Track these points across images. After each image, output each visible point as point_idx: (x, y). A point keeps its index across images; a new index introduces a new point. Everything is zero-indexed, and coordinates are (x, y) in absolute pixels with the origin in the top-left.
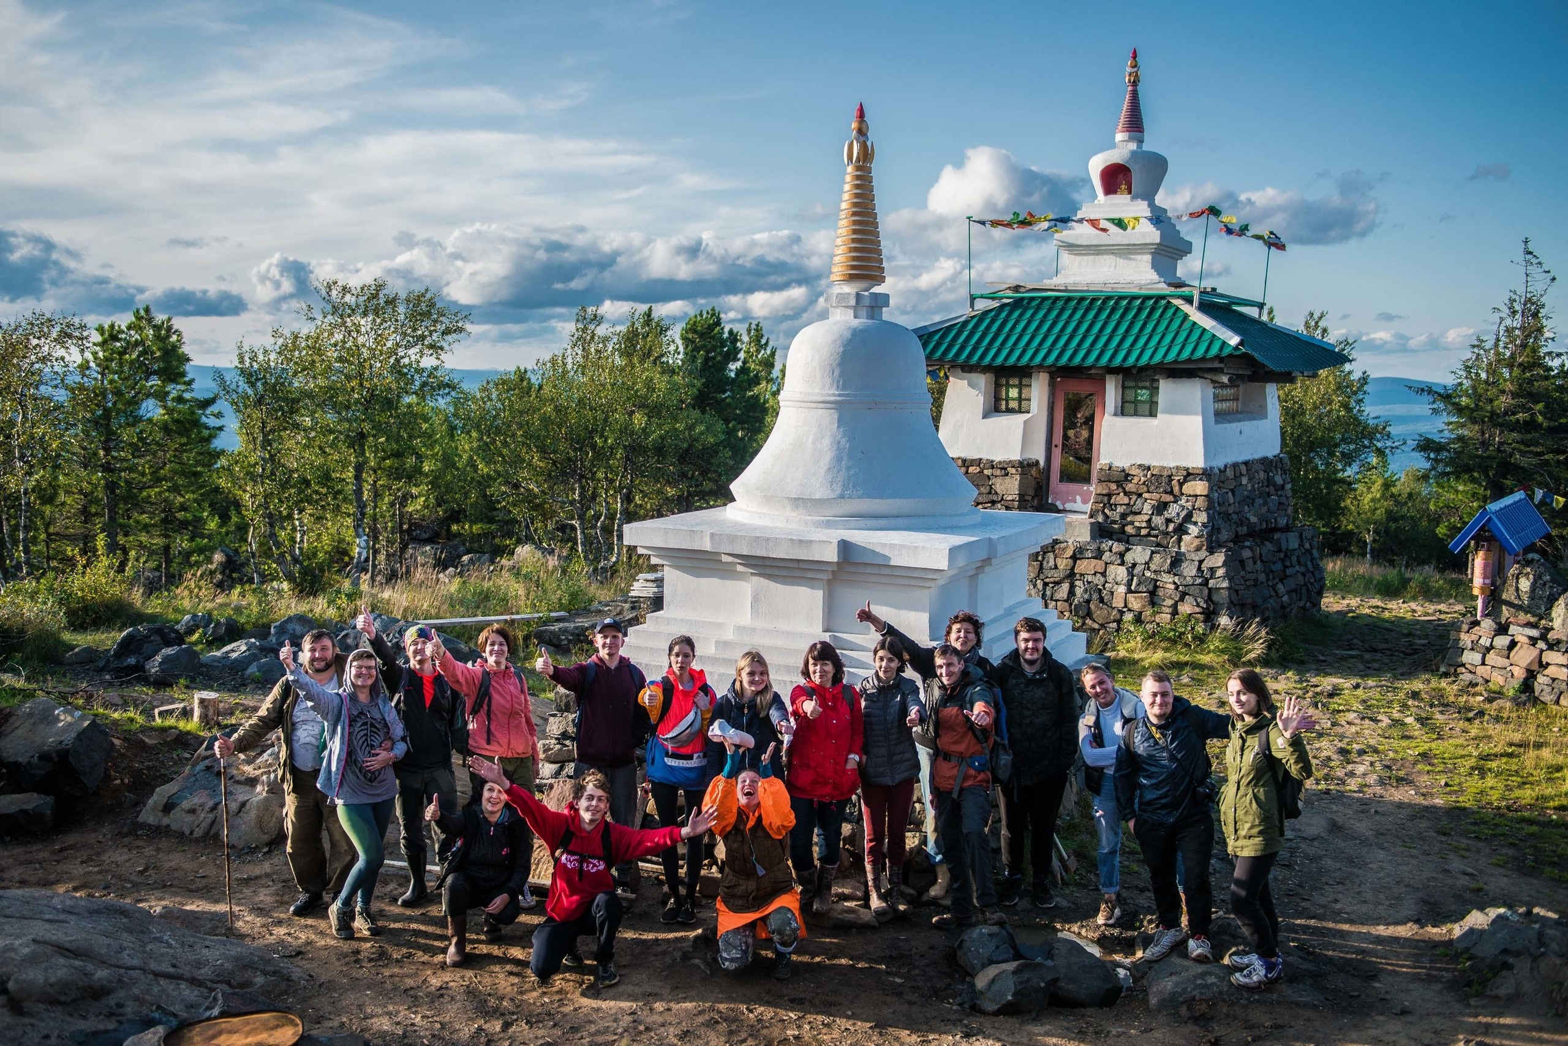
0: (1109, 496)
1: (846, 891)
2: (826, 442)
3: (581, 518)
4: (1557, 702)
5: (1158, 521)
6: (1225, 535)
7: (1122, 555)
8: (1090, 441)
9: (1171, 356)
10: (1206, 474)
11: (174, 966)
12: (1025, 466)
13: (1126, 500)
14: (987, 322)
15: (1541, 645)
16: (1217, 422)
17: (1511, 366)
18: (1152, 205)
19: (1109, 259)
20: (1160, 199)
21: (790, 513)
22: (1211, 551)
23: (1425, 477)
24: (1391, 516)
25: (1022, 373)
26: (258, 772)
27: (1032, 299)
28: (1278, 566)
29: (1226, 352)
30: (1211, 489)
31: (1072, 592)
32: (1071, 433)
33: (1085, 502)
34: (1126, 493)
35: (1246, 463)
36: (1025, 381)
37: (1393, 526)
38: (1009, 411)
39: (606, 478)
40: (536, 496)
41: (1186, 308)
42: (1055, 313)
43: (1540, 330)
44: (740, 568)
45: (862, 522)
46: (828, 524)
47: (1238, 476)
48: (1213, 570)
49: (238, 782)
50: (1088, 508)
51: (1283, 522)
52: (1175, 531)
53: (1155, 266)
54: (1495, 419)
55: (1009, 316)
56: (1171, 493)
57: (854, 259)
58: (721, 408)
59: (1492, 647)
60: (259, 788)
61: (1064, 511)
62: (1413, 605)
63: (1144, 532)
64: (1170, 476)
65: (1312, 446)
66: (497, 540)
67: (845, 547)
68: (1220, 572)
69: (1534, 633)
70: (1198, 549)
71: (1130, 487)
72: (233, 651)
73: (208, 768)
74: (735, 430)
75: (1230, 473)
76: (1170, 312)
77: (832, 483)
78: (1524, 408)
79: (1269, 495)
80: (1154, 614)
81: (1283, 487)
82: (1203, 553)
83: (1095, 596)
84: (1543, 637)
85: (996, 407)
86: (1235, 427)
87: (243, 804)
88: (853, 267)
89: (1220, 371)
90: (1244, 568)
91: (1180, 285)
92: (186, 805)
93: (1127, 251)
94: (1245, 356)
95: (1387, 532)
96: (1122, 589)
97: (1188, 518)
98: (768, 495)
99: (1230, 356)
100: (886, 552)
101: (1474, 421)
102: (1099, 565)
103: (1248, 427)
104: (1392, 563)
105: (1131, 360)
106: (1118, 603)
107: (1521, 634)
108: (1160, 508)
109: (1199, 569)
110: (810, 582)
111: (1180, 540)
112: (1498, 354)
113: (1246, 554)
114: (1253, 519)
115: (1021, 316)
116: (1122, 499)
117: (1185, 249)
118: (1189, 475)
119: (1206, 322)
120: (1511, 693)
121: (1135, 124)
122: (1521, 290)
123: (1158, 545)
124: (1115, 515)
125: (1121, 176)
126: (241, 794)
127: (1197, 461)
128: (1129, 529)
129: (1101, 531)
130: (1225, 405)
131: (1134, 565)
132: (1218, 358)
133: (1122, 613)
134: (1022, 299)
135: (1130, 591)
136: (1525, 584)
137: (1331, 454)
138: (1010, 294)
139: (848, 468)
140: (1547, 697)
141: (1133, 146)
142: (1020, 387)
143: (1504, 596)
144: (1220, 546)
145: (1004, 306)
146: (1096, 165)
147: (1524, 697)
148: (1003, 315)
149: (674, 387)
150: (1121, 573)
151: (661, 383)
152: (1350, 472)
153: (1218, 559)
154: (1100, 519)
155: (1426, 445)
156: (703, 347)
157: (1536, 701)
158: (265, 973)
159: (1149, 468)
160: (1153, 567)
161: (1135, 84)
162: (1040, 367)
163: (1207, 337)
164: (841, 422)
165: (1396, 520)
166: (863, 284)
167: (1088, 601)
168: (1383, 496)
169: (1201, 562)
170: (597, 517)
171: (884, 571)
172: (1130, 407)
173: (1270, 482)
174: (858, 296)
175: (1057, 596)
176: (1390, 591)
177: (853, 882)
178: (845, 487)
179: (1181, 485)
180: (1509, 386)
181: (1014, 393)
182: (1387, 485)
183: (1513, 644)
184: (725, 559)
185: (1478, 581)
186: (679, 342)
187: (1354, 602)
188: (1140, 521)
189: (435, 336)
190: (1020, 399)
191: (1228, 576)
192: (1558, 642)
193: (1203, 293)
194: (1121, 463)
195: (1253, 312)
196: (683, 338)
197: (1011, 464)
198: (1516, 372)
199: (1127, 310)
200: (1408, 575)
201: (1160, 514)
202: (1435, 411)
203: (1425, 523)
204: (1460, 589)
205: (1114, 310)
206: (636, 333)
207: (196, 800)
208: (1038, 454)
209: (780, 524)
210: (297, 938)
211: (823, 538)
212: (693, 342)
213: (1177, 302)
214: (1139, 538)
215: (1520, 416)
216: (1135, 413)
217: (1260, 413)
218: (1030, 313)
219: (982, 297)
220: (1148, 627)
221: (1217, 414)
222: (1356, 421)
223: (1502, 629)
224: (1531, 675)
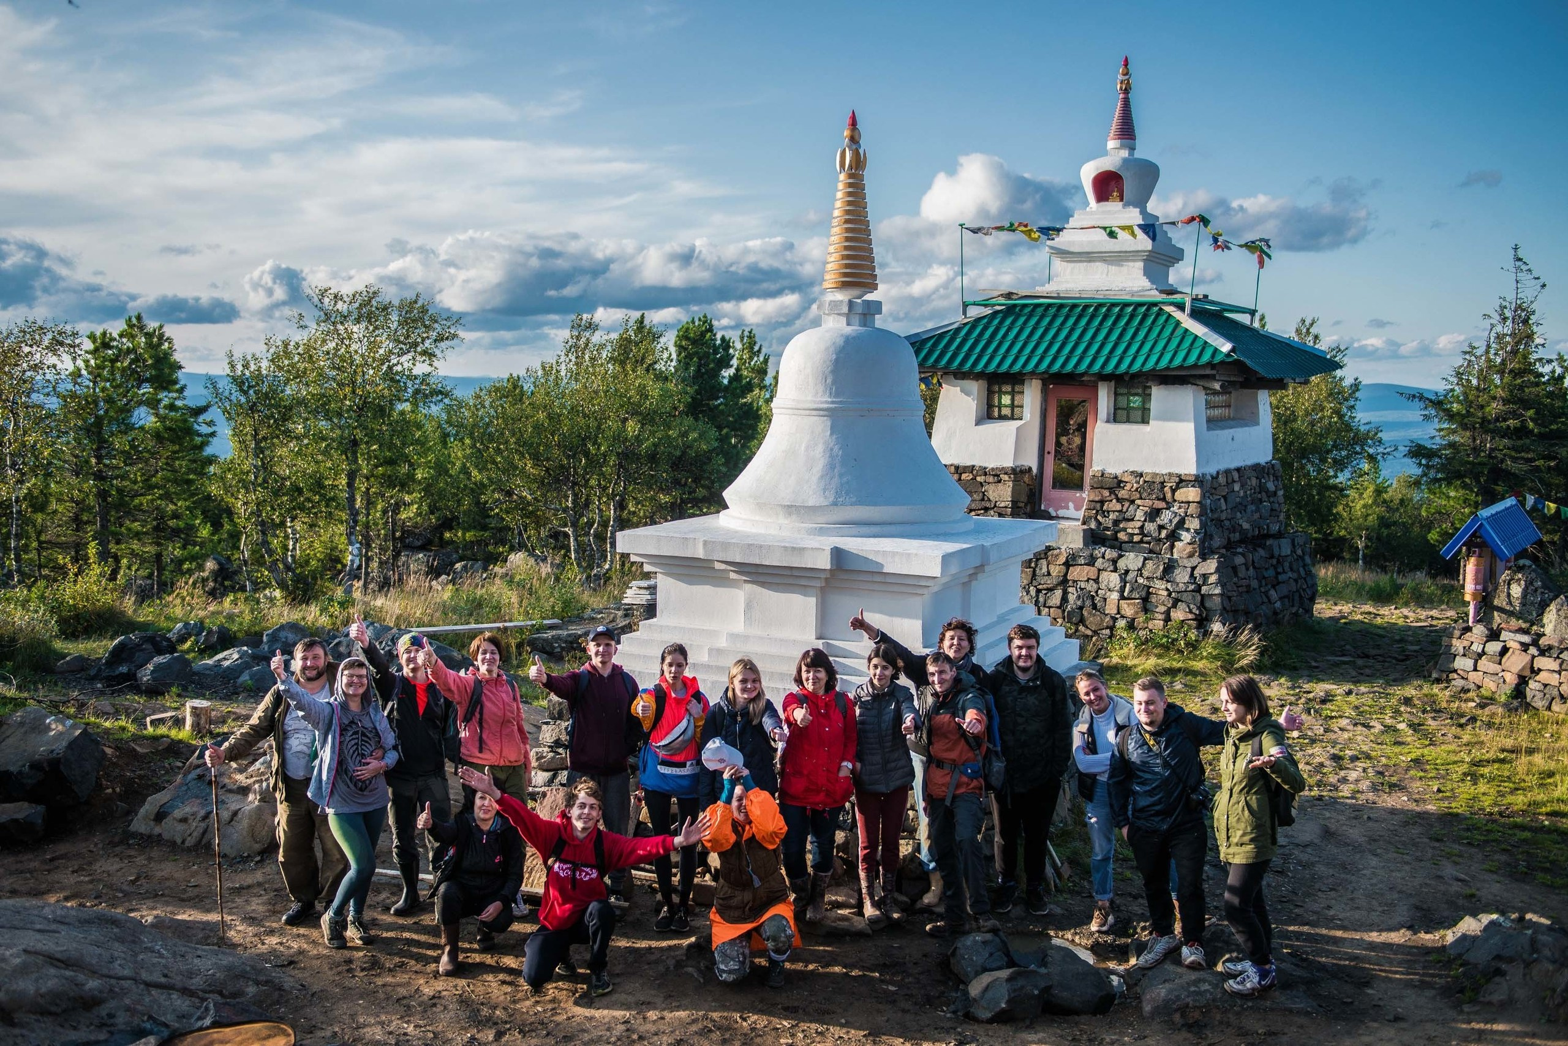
0: (1102, 502)
1: (840, 899)
2: (820, 449)
3: (574, 525)
4: (1549, 708)
5: (1151, 527)
6: (1217, 542)
7: (1114, 562)
8: (1082, 448)
9: (1163, 363)
10: (1198, 481)
11: (165, 976)
12: (1018, 473)
13: (1118, 507)
14: (979, 328)
15: (1533, 650)
16: (1209, 429)
17: (1502, 372)
18: (1144, 212)
19: (1100, 266)
20: (1152, 205)
21: (783, 521)
22: (1204, 557)
23: (1417, 483)
24: (1383, 522)
25: (1015, 380)
26: (250, 781)
27: (1025, 306)
28: (1271, 573)
29: (1218, 359)
30: (1203, 496)
31: (1064, 599)
32: (1064, 440)
33: (1077, 508)
34: (1118, 500)
35: (1238, 470)
36: (1017, 388)
37: (1385, 532)
38: (1002, 418)
39: (599, 485)
40: (529, 503)
41: (1178, 315)
42: (1047, 320)
43: (1530, 337)
44: (733, 576)
45: (855, 529)
46: (821, 532)
47: (1230, 483)
48: (1205, 577)
49: (230, 791)
50: (1081, 514)
51: (1275, 528)
52: (1167, 537)
53: (1147, 273)
54: (1486, 426)
55: (1001, 322)
56: (1164, 499)
57: (847, 266)
58: (713, 416)
59: (1484, 653)
60: (251, 797)
61: (1057, 518)
62: (1405, 611)
63: (1136, 539)
64: (1162, 483)
65: (1303, 453)
66: (490, 548)
67: (838, 554)
68: (1213, 579)
69: (1526, 639)
70: (1191, 555)
71: (1122, 494)
72: (225, 659)
73: (200, 777)
74: (728, 437)
75: (1222, 480)
76: (1162, 319)
77: (824, 490)
78: (1515, 415)
79: (1261, 501)
80: (1147, 620)
81: (1275, 493)
82: (1196, 560)
83: (1088, 603)
84: (1535, 643)
85: (989, 413)
86: (1225, 434)
87: (235, 813)
88: (846, 275)
89: (1212, 378)
90: (1236, 575)
91: (1172, 292)
92: (178, 813)
93: (1118, 258)
94: (1238, 363)
95: (1379, 538)
96: (1115, 596)
97: (1181, 524)
98: (761, 502)
99: (1222, 363)
100: (879, 560)
101: (1465, 427)
102: (1092, 572)
103: (1240, 433)
104: (1384, 569)
105: (1123, 367)
106: (1111, 609)
107: (1512, 639)
108: (1153, 515)
109: (1192, 575)
110: (803, 590)
111: (1172, 547)
112: (1489, 360)
113: (1239, 560)
114: (1246, 526)
115: (1013, 323)
116: (1115, 506)
117: (1176, 256)
118: (1181, 482)
119: (1198, 329)
120: (1503, 699)
121: (1127, 131)
122: (1511, 296)
123: (1151, 551)
124: (1108, 522)
125: (1113, 183)
126: (233, 803)
127: (1189, 467)
128: (1122, 536)
129: (1094, 538)
130: (1217, 412)
131: (1127, 572)
132: (1210, 365)
133: (1114, 619)
134: (1015, 306)
135: (1122, 598)
136: (1516, 590)
137: (1323, 460)
138: (1002, 301)
139: (841, 476)
140: (1539, 703)
141: (1125, 153)
142: (1013, 394)
143: (1496, 602)
144: (1213, 552)
145: (996, 313)
146: (1088, 172)
147: (1515, 703)
148: (996, 322)
149: (665, 395)
150: (1114, 579)
151: (654, 390)
152: (1342, 478)
153: (1211, 566)
154: (1093, 525)
155: (1418, 452)
156: (696, 353)
157: (1527, 706)
158: (257, 983)
159: (1141, 475)
160: (1146, 573)
161: (1126, 91)
162: (1033, 374)
163: (1199, 343)
164: (833, 429)
165: (1388, 526)
166: (855, 292)
167: (1081, 608)
168: (1375, 502)
169: (1193, 568)
170: (590, 524)
171: (878, 578)
172: (1122, 414)
173: (1262, 488)
174: (851, 304)
175: (1050, 603)
176: (1382, 597)
177: (845, 890)
178: (838, 494)
179: (1174, 491)
180: (1500, 393)
181: (1006, 400)
182: (1379, 491)
183: (1505, 650)
184: (718, 566)
185: (1470, 587)
186: (672, 349)
187: (1346, 608)
188: (1133, 527)
189: (427, 343)
190: (1013, 406)
191: (1220, 582)
192: (1550, 648)
193: (1195, 299)
194: (1113, 469)
195: (1244, 319)
196: (676, 345)
197: (1005, 471)
198: (1507, 378)
199: (1119, 317)
200: (1400, 581)
201: (1152, 520)
202: (1427, 418)
203: (1416, 529)
204: (1452, 595)
205: (1106, 317)
206: (629, 340)
207: (188, 809)
208: (1031, 461)
209: (773, 531)
210: (289, 948)
211: (816, 545)
212: (686, 349)
213: (1169, 309)
214: (1131, 545)
215: (1511, 422)
216: (1128, 421)
217: (1252, 419)
218: (1022, 320)
219: (974, 304)
220: (1141, 633)
221: (1210, 420)
222: (1348, 427)
223: (1494, 635)
224: (1523, 681)
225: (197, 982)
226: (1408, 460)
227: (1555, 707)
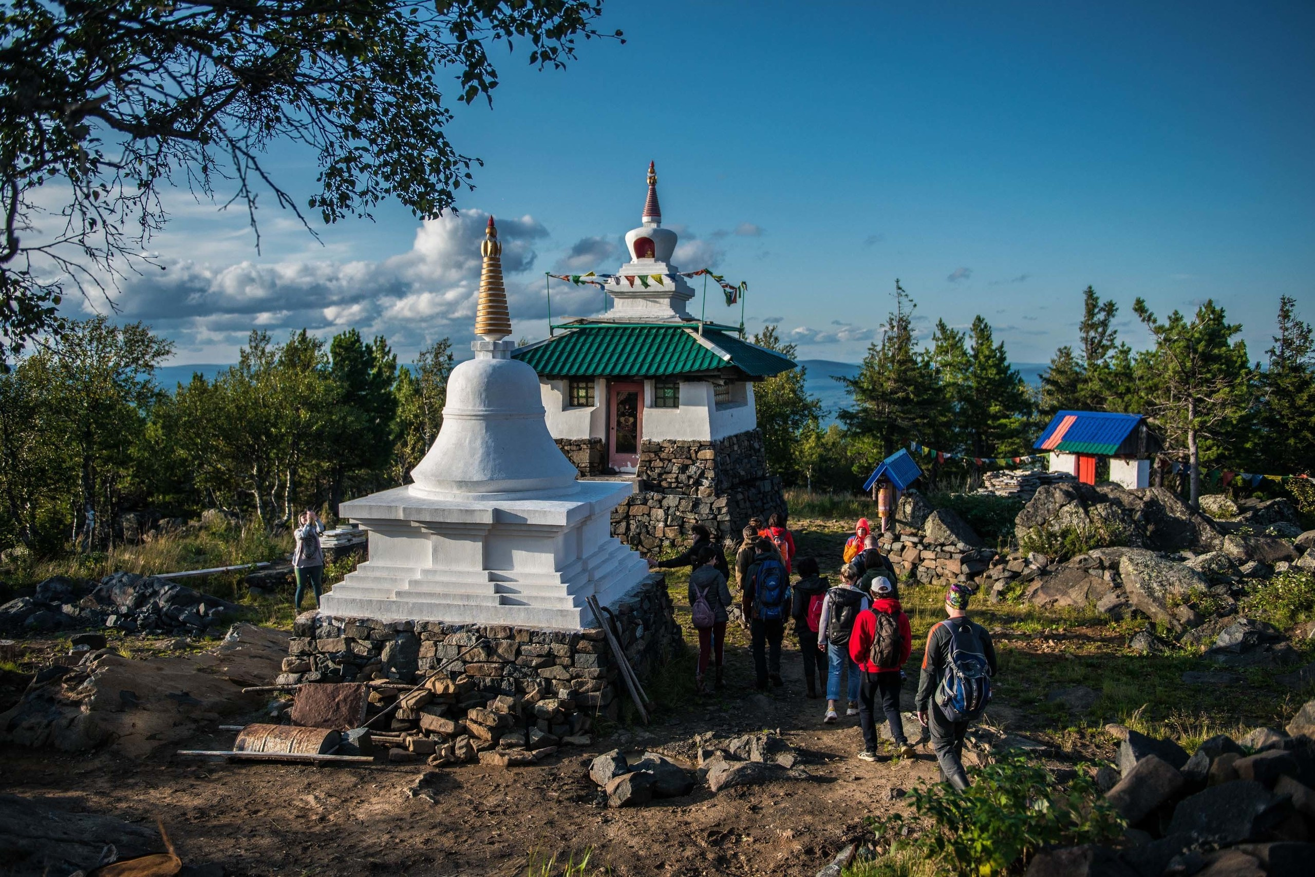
0: (650, 461)
1: (514, 741)
2: (479, 442)
3: (259, 488)
4: (930, 583)
5: (683, 477)
6: (725, 485)
7: (660, 501)
8: (635, 424)
9: (687, 368)
10: (712, 445)
11: (65, 833)
12: (592, 443)
13: (661, 464)
14: (563, 344)
15: (920, 547)
16: (717, 410)
17: (893, 362)
18: (668, 265)
19: (641, 302)
20: (673, 261)
21: (456, 491)
22: (718, 496)
23: (844, 436)
24: (822, 458)
25: (588, 380)
26: (80, 696)
27: (592, 329)
28: (759, 504)
29: (722, 365)
30: (716, 455)
31: (628, 528)
32: (622, 419)
33: (634, 466)
34: (661, 460)
35: (736, 436)
36: (590, 385)
37: (824, 465)
38: (580, 405)
39: (278, 458)
40: (223, 473)
41: (694, 335)
42: (608, 338)
43: (908, 339)
44: (423, 530)
45: (505, 495)
46: (483, 498)
47: (731, 445)
48: (719, 509)
49: (66, 705)
50: (636, 470)
51: (760, 473)
52: (694, 483)
53: (672, 306)
54: (885, 397)
55: (577, 340)
56: (690, 458)
57: (491, 319)
58: (362, 403)
59: (891, 550)
60: (83, 708)
61: (620, 473)
62: (842, 523)
63: (673, 485)
64: (689, 448)
65: (773, 418)
66: (186, 507)
67: (497, 513)
68: (724, 510)
69: (916, 540)
70: (709, 495)
71: (663, 455)
72: (11, 607)
73: (40, 697)
74: (374, 418)
75: (726, 443)
76: (684, 337)
77: (484, 470)
78: (900, 389)
79: (751, 456)
80: (683, 540)
81: (759, 450)
82: (713, 498)
83: (644, 530)
84: (921, 542)
85: (570, 403)
86: (727, 412)
87: (73, 720)
88: (490, 325)
89: (719, 377)
90: (738, 506)
91: (691, 319)
92: (25, 724)
93: (655, 296)
94: (734, 367)
95: (820, 469)
96: (661, 525)
97: (702, 475)
98: (440, 479)
99: (725, 367)
100: (525, 516)
101: (873, 398)
102: (645, 509)
103: (736, 411)
104: (825, 492)
105: (661, 370)
106: (659, 534)
107: (907, 540)
108: (684, 469)
109: (711, 509)
110: (473, 538)
111: (697, 490)
112: (885, 354)
113: (740, 497)
114: (742, 473)
115: (585, 340)
116: (658, 463)
117: (690, 293)
118: (701, 446)
119: (708, 345)
120: (904, 578)
121: (655, 211)
122: (896, 312)
123: (683, 493)
124: (654, 474)
125: (647, 246)
126: (70, 713)
127: (705, 436)
128: (664, 484)
129: (646, 486)
130: (721, 398)
131: (669, 508)
132: (717, 369)
133: (662, 541)
134: (585, 329)
135: (666, 525)
136: (908, 509)
137: (785, 423)
138: (577, 325)
139: (494, 460)
140: (925, 580)
141: (654, 226)
142: (587, 389)
143: (897, 517)
144: (723, 493)
145: (573, 334)
146: (631, 237)
147: (911, 581)
148: (574, 340)
149: (328, 390)
150: (660, 513)
151: (320, 387)
152: (798, 433)
153: (723, 502)
154: (645, 478)
155: (845, 415)
156: (348, 358)
157: (918, 583)
159: (675, 442)
160: (681, 509)
161: (654, 183)
162: (601, 376)
163: (709, 355)
164: (487, 430)
165: (825, 461)
166: (498, 336)
167: (639, 534)
168: (817, 445)
169: (712, 504)
170: (271, 487)
171: (524, 528)
172: (660, 401)
173: (751, 447)
174: (495, 344)
175: (618, 531)
176: (826, 512)
177: (516, 735)
178: (493, 472)
179: (696, 453)
180: (893, 376)
181: (582, 393)
182: (819, 437)
183: (904, 547)
184: (413, 524)
185: (881, 508)
186: (330, 355)
187: (805, 522)
188: (671, 478)
189: (147, 357)
190: (587, 397)
191: (729, 512)
192: (930, 544)
193: (705, 325)
194: (656, 440)
195: (735, 335)
196: (332, 352)
197: (583, 442)
198: (896, 365)
199: (656, 336)
200: (836, 499)
201: (684, 472)
202: (849, 392)
203: (843, 462)
204: (869, 509)
205: (647, 336)
206: (296, 349)
207: (33, 721)
208: (602, 436)
209: (449, 499)
210: (137, 809)
211: (482, 508)
212: (340, 355)
213: (688, 331)
214: (671, 490)
215: (900, 395)
216: (665, 406)
217: (744, 403)
218: (591, 338)
219: (558, 327)
220: (680, 549)
221: (717, 404)
222: (801, 400)
223: (897, 538)
224: (915, 566)
225: (87, 837)
226: (838, 421)
227: (934, 582)
